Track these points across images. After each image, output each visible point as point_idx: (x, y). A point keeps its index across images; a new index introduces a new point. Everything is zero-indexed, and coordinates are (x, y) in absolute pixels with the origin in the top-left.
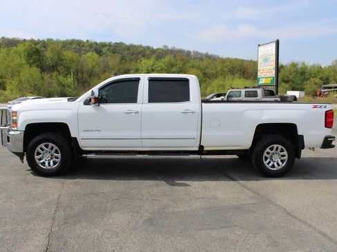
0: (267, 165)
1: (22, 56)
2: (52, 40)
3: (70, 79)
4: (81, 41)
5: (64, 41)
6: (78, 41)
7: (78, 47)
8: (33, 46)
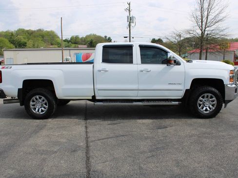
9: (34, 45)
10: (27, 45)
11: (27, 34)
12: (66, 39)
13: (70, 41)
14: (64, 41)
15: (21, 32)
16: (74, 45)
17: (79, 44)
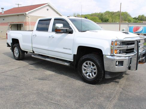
9: (112, 21)
10: (109, 21)
11: (111, 14)
12: (135, 18)
13: (137, 19)
14: (134, 18)
15: (108, 13)
16: (139, 21)
17: (143, 21)
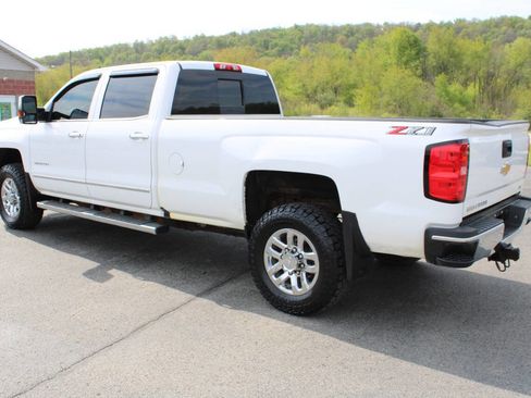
0: (273, 278)
1: (392, 51)
2: (464, 20)
3: (472, 91)
4: (516, 18)
5: (486, 21)
6: (511, 19)
7: (510, 31)
8: (411, 33)
